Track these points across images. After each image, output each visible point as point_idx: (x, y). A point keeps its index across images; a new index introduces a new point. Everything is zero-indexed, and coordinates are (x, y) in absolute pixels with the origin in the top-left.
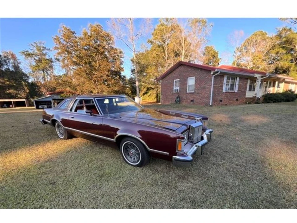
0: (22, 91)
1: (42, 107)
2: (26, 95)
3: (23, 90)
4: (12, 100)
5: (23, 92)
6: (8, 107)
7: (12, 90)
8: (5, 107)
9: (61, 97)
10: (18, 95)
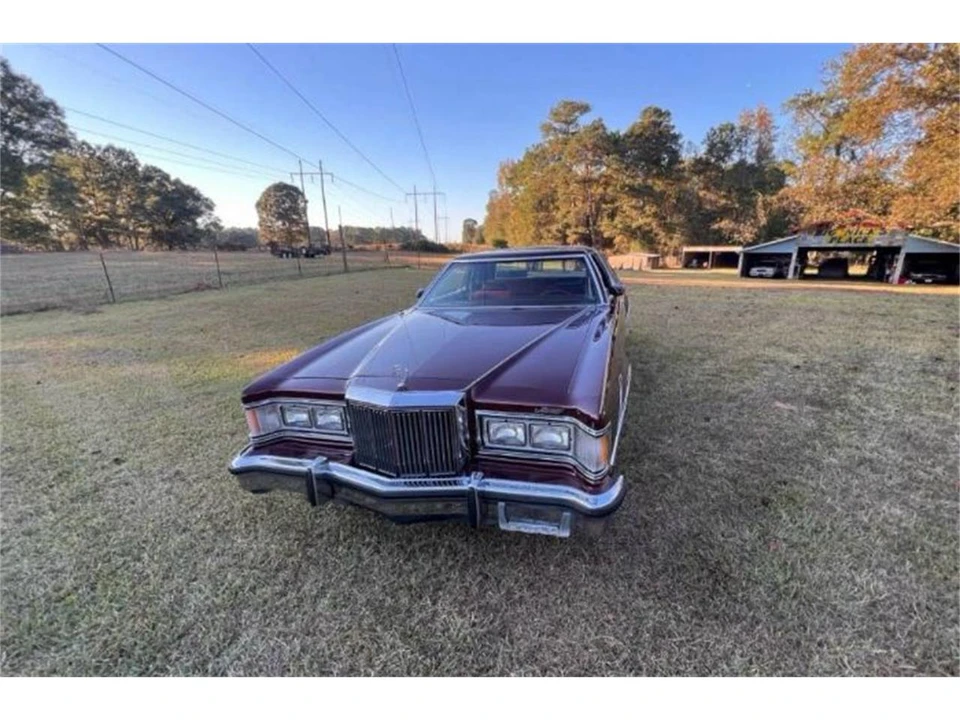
0: (749, 223)
1: (758, 273)
2: (756, 234)
3: (752, 221)
4: (711, 249)
5: (752, 224)
6: (700, 266)
7: (727, 222)
8: (692, 268)
9: (831, 242)
10: (736, 236)
